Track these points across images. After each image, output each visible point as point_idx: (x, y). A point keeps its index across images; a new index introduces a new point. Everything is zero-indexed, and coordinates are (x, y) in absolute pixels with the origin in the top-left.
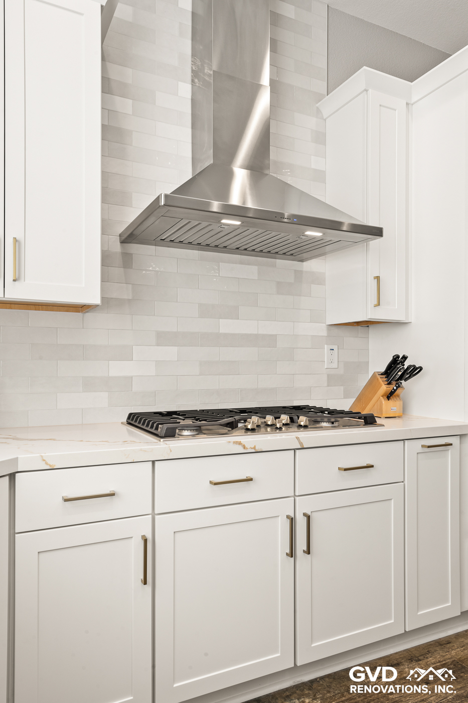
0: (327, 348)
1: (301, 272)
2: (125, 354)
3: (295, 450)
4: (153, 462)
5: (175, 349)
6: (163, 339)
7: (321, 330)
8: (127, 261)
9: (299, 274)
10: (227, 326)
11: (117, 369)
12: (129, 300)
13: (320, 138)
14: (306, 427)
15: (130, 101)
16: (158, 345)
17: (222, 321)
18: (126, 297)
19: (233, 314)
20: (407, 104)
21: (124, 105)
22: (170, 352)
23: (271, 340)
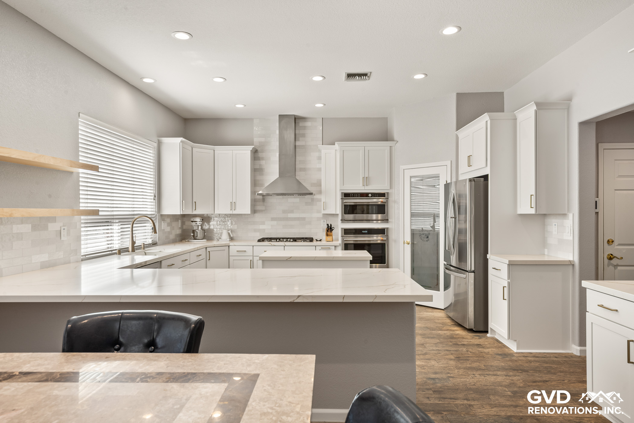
0: (322, 221)
1: (313, 199)
2: (263, 223)
3: (284, 246)
4: (253, 246)
5: (276, 222)
6: (273, 219)
7: (320, 215)
8: (264, 200)
9: (313, 200)
10: (290, 215)
11: (262, 227)
12: (264, 210)
13: (320, 158)
14: (292, 242)
15: (264, 161)
16: (272, 221)
17: (289, 214)
18: (263, 209)
19: (292, 212)
20: (335, 150)
21: (263, 162)
22: (275, 223)
23: (304, 219)
